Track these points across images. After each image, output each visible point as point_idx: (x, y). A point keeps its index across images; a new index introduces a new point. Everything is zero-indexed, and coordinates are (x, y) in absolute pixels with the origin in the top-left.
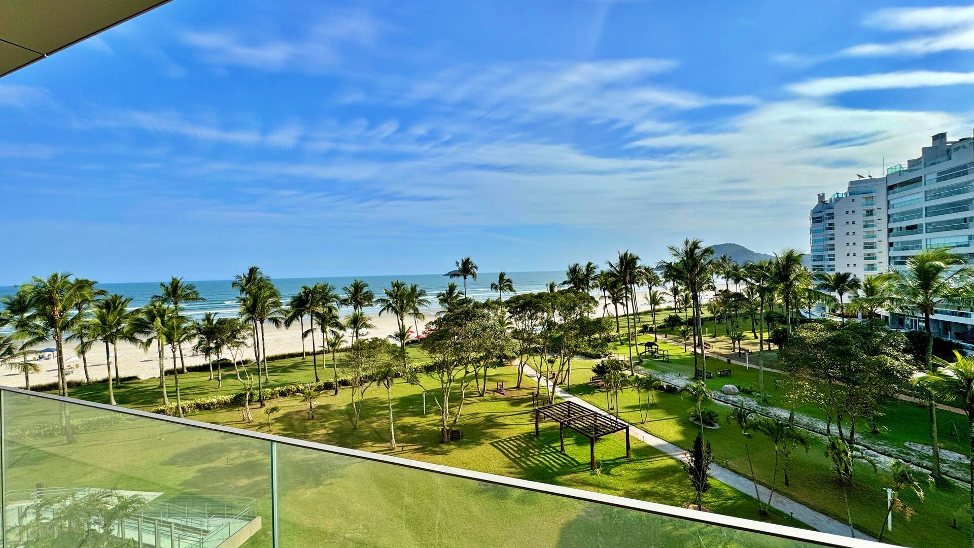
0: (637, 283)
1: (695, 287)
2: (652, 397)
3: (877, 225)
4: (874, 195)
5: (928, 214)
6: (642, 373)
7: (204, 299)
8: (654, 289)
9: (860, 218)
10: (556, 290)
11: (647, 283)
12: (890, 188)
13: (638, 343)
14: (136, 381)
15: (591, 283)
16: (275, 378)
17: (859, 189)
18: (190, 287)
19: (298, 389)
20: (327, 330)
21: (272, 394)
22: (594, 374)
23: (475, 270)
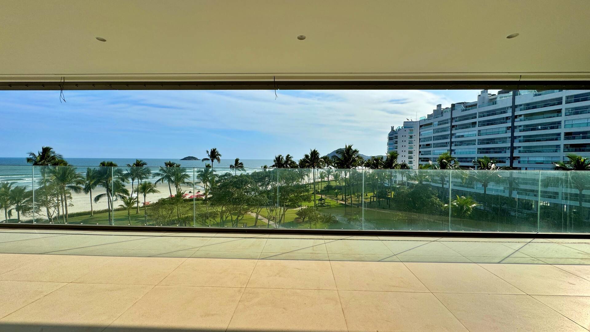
3: (414, 143)
4: (413, 129)
5: (434, 139)
9: (407, 139)
10: (267, 170)
12: (421, 126)
17: (408, 125)
22: (297, 216)
23: (219, 156)
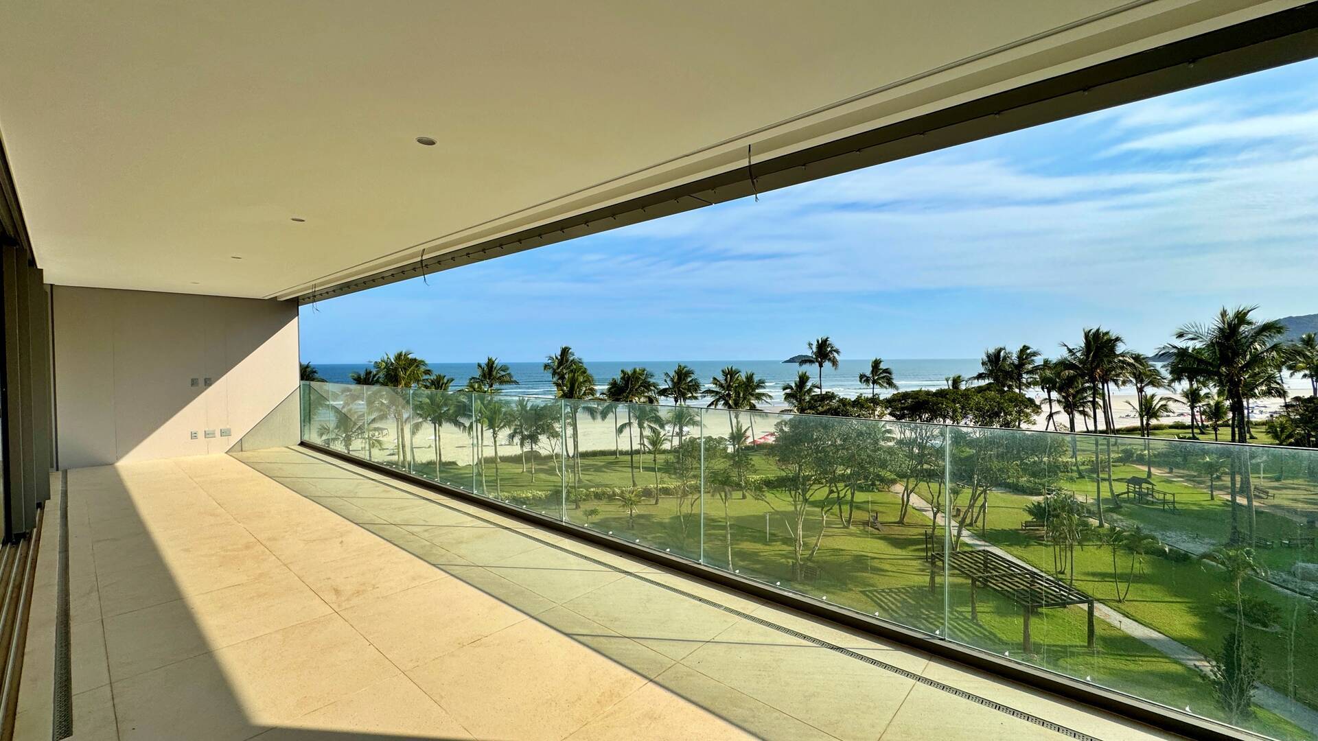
0: (1116, 382)
1: (1238, 392)
2: (1140, 564)
6: (1123, 523)
7: (516, 382)
8: (1149, 391)
10: (963, 386)
11: (1134, 381)
13: (1113, 477)
14: (455, 467)
15: (1025, 378)
16: (588, 477)
18: (504, 368)
19: (613, 492)
20: (645, 425)
21: (587, 495)
22: (1030, 518)
23: (835, 354)
